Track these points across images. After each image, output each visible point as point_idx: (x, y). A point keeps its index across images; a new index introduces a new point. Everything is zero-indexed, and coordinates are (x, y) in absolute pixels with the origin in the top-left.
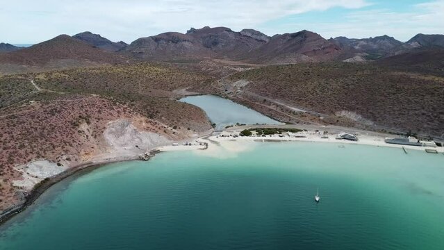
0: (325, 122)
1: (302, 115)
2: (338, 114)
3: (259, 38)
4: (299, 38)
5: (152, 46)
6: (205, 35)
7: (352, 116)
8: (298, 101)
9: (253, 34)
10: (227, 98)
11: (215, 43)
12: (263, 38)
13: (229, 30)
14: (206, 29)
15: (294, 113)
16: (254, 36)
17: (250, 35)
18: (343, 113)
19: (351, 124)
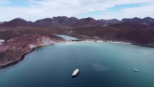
0: (91, 39)
1: (86, 37)
2: (94, 37)
3: (76, 20)
4: (88, 20)
5: (42, 22)
6: (59, 19)
7: (97, 37)
8: (85, 35)
9: (74, 18)
10: (68, 35)
11: (62, 21)
12: (77, 20)
13: (66, 17)
14: (59, 17)
15: (84, 37)
16: (74, 19)
17: (73, 19)
18: (95, 37)
19: (97, 39)
